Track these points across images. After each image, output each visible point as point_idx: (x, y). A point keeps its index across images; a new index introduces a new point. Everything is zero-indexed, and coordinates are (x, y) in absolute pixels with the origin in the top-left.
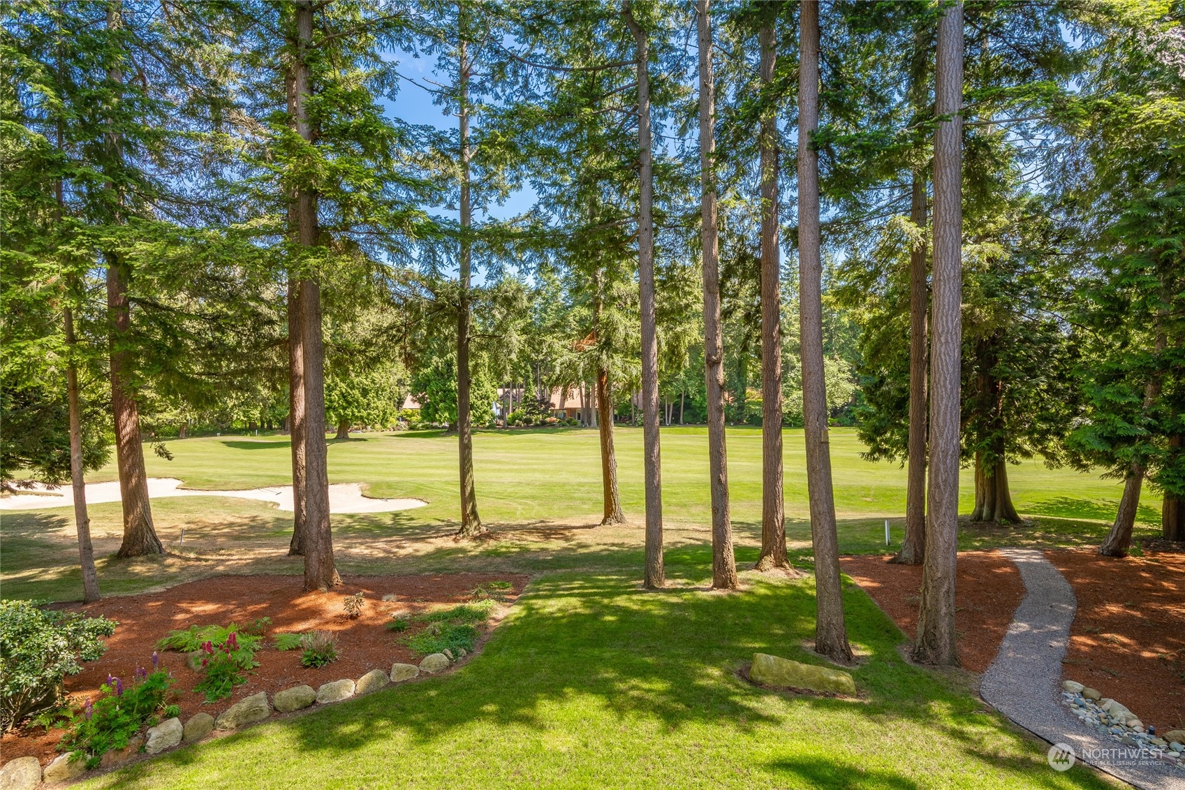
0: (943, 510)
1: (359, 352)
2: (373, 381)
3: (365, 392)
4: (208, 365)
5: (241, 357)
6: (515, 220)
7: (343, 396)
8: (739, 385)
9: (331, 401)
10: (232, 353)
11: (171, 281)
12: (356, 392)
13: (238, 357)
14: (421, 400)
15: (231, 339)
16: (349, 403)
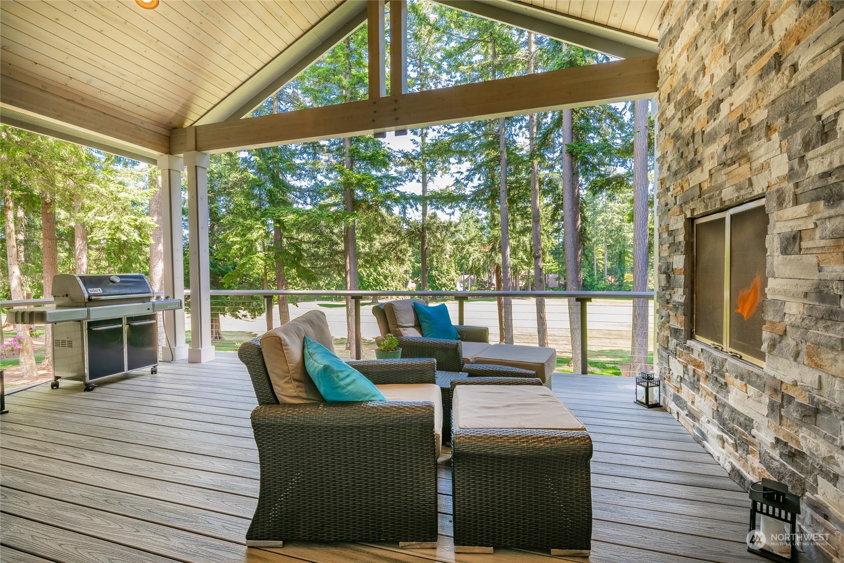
0: (638, 328)
1: (375, 256)
2: (390, 271)
3: (386, 278)
4: (312, 264)
5: (326, 260)
6: (448, 187)
7: (375, 280)
8: (618, 270)
9: (369, 282)
10: (322, 258)
11: (299, 230)
12: (381, 277)
13: (325, 260)
14: (416, 282)
15: (321, 251)
16: (378, 284)
